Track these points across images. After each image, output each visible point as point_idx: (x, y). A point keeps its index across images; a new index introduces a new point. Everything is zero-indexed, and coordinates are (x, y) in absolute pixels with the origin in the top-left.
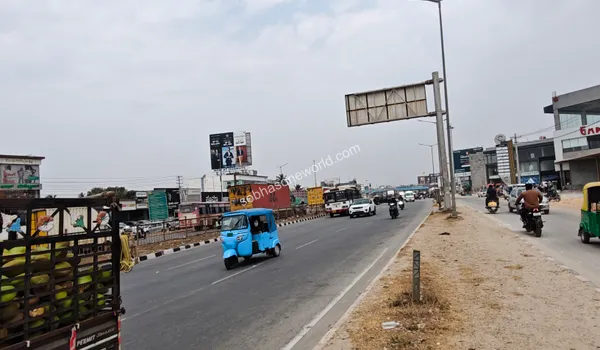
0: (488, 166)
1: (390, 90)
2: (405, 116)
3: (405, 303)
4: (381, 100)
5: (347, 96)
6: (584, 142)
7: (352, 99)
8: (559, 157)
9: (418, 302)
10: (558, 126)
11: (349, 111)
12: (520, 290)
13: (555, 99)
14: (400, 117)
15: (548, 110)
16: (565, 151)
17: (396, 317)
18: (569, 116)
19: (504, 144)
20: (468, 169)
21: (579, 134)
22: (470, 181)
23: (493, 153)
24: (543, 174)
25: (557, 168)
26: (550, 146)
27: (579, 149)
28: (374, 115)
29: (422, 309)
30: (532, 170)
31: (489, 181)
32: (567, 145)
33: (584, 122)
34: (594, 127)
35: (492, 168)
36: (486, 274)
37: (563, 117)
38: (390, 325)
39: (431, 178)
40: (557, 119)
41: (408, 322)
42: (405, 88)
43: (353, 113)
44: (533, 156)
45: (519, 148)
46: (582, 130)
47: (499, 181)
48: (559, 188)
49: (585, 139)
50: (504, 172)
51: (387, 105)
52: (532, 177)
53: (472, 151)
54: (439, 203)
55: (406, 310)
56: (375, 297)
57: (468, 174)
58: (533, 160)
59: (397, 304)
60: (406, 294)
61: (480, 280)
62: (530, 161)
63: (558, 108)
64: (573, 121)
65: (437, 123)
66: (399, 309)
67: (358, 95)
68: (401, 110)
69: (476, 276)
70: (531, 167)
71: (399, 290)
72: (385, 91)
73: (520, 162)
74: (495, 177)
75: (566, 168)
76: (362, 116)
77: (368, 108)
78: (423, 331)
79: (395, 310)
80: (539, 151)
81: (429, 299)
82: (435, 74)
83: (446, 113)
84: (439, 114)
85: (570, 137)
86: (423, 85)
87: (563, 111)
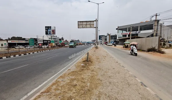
0: (105, 39)
1: (87, 21)
4: (85, 23)
5: (78, 21)
6: (122, 36)
7: (79, 22)
8: (117, 38)
9: (87, 61)
10: (118, 33)
11: (78, 25)
12: (104, 60)
13: (118, 27)
15: (117, 29)
16: (119, 37)
17: (83, 64)
18: (120, 31)
19: (108, 35)
20: (101, 39)
23: (106, 36)
24: (115, 41)
26: (116, 36)
27: (121, 37)
28: (83, 26)
30: (113, 40)
31: (105, 42)
32: (119, 36)
33: (123, 32)
34: (124, 33)
35: (106, 39)
36: (100, 58)
37: (119, 30)
38: (82, 64)
39: (94, 41)
40: (118, 31)
41: (85, 64)
42: (90, 21)
43: (79, 25)
45: (111, 36)
46: (122, 33)
47: (107, 42)
48: (117, 44)
50: (108, 41)
51: (86, 25)
52: (113, 42)
53: (102, 36)
59: (84, 62)
61: (99, 58)
62: (112, 39)
63: (118, 29)
64: (121, 32)
67: (81, 22)
68: (89, 26)
71: (84, 60)
72: (86, 21)
75: (118, 40)
76: (81, 26)
79: (83, 63)
80: (115, 37)
81: (90, 61)
82: (96, 19)
83: (97, 28)
84: (96, 28)
85: (120, 35)
86: (94, 21)
87: (119, 29)
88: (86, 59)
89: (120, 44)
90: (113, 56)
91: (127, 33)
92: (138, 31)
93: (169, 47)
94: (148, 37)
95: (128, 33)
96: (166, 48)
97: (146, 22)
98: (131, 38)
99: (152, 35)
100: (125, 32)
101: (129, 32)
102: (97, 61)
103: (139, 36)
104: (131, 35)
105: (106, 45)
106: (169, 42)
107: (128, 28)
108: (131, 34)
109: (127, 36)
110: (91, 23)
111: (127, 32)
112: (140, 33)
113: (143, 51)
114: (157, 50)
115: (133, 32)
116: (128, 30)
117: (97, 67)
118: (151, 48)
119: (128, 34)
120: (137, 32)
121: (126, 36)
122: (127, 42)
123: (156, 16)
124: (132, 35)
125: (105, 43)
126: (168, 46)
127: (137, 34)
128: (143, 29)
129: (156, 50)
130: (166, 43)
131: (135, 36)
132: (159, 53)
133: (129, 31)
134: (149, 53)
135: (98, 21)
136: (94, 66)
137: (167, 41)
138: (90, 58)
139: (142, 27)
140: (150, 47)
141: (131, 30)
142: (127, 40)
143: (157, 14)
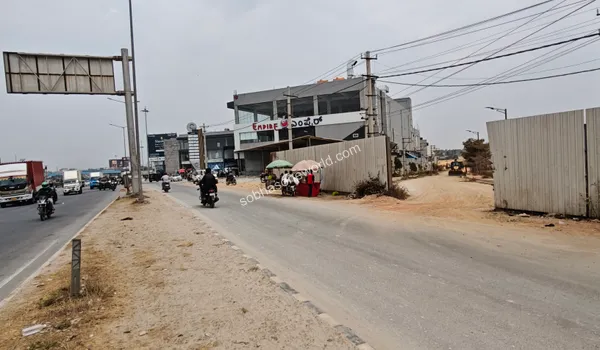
0: (180, 152)
1: (69, 58)
2: (89, 91)
3: (59, 300)
4: (56, 68)
5: (7, 54)
6: (254, 136)
7: (14, 61)
8: (238, 147)
9: (77, 296)
10: (237, 121)
11: (9, 73)
12: (185, 265)
13: (236, 97)
14: (82, 91)
15: (230, 105)
16: (242, 142)
17: (40, 319)
18: (246, 113)
19: (195, 132)
20: (162, 154)
21: (251, 129)
22: (164, 166)
23: (184, 139)
24: (226, 162)
25: (236, 157)
26: (230, 137)
27: (252, 141)
28: (47, 84)
29: (80, 302)
30: (218, 157)
31: (181, 166)
32: (243, 138)
33: (256, 120)
34: (262, 124)
35: (184, 154)
36: (161, 255)
37: (241, 113)
38: (35, 329)
39: (123, 162)
40: (236, 114)
41: (58, 321)
42: (89, 59)
43: (15, 78)
44: (219, 144)
45: (208, 137)
46: (254, 127)
47: (190, 166)
48: (237, 174)
49: (256, 134)
50: (194, 159)
51: (65, 75)
52: (217, 163)
53: (166, 136)
54: (127, 187)
55: (60, 308)
56: (22, 301)
57: (162, 158)
58: (218, 149)
59: (49, 303)
60: (64, 289)
61: (152, 262)
62: (216, 149)
63: (239, 104)
64: (247, 117)
65: (126, 103)
66: (51, 308)
67: (24, 56)
68: (84, 84)
69: (149, 257)
70: (217, 155)
71: (56, 286)
72: (63, 58)
73: (208, 150)
74: (187, 163)
75: (242, 156)
76: (30, 83)
77: (38, 74)
78: (76, 326)
79: (45, 311)
80: (224, 141)
81: (91, 290)
82: (124, 51)
83: (134, 94)
84: (129, 94)
85: (245, 130)
86: (110, 60)
87: (241, 108)
88: (67, 283)
89: (252, 174)
90: (229, 236)
91: (272, 123)
92: (312, 114)
93: (410, 174)
94: (350, 138)
95: (279, 122)
96: (406, 177)
97: (337, 81)
98: (291, 145)
99: (361, 133)
100: (264, 121)
101: (283, 120)
102: (141, 282)
103: (319, 134)
104: (290, 132)
105: (190, 179)
106: (408, 156)
107: (275, 104)
108: (289, 127)
109: (276, 134)
110: (95, 69)
111: (272, 119)
112: (320, 123)
113: (343, 194)
114: (387, 188)
115: (297, 120)
116: (275, 111)
117: (146, 320)
118: (368, 179)
119: (280, 127)
120: (312, 118)
121: (270, 135)
122: (279, 161)
123: (368, 59)
124: (296, 132)
125: (183, 170)
126: (408, 168)
127: (311, 129)
128: (329, 108)
129: (383, 187)
130: (401, 159)
131: (305, 138)
132: (391, 199)
133: (280, 115)
134: (362, 200)
135: (132, 59)
136: (124, 323)
137: (402, 152)
138: (94, 271)
139: (323, 100)
140: (364, 178)
141: (289, 113)
142: (280, 154)
143: (368, 53)
